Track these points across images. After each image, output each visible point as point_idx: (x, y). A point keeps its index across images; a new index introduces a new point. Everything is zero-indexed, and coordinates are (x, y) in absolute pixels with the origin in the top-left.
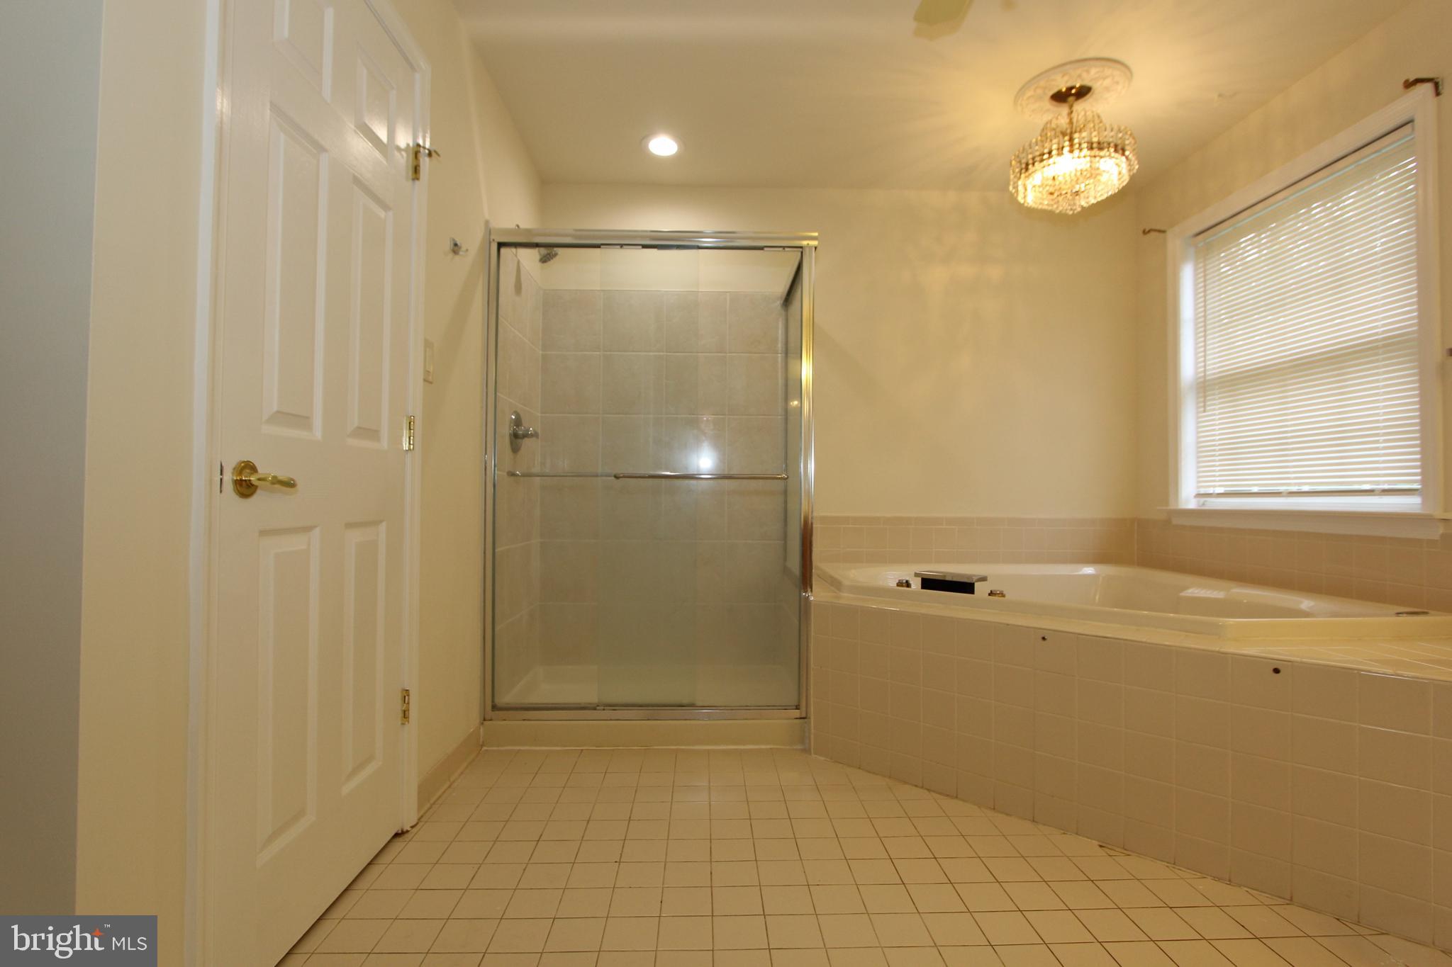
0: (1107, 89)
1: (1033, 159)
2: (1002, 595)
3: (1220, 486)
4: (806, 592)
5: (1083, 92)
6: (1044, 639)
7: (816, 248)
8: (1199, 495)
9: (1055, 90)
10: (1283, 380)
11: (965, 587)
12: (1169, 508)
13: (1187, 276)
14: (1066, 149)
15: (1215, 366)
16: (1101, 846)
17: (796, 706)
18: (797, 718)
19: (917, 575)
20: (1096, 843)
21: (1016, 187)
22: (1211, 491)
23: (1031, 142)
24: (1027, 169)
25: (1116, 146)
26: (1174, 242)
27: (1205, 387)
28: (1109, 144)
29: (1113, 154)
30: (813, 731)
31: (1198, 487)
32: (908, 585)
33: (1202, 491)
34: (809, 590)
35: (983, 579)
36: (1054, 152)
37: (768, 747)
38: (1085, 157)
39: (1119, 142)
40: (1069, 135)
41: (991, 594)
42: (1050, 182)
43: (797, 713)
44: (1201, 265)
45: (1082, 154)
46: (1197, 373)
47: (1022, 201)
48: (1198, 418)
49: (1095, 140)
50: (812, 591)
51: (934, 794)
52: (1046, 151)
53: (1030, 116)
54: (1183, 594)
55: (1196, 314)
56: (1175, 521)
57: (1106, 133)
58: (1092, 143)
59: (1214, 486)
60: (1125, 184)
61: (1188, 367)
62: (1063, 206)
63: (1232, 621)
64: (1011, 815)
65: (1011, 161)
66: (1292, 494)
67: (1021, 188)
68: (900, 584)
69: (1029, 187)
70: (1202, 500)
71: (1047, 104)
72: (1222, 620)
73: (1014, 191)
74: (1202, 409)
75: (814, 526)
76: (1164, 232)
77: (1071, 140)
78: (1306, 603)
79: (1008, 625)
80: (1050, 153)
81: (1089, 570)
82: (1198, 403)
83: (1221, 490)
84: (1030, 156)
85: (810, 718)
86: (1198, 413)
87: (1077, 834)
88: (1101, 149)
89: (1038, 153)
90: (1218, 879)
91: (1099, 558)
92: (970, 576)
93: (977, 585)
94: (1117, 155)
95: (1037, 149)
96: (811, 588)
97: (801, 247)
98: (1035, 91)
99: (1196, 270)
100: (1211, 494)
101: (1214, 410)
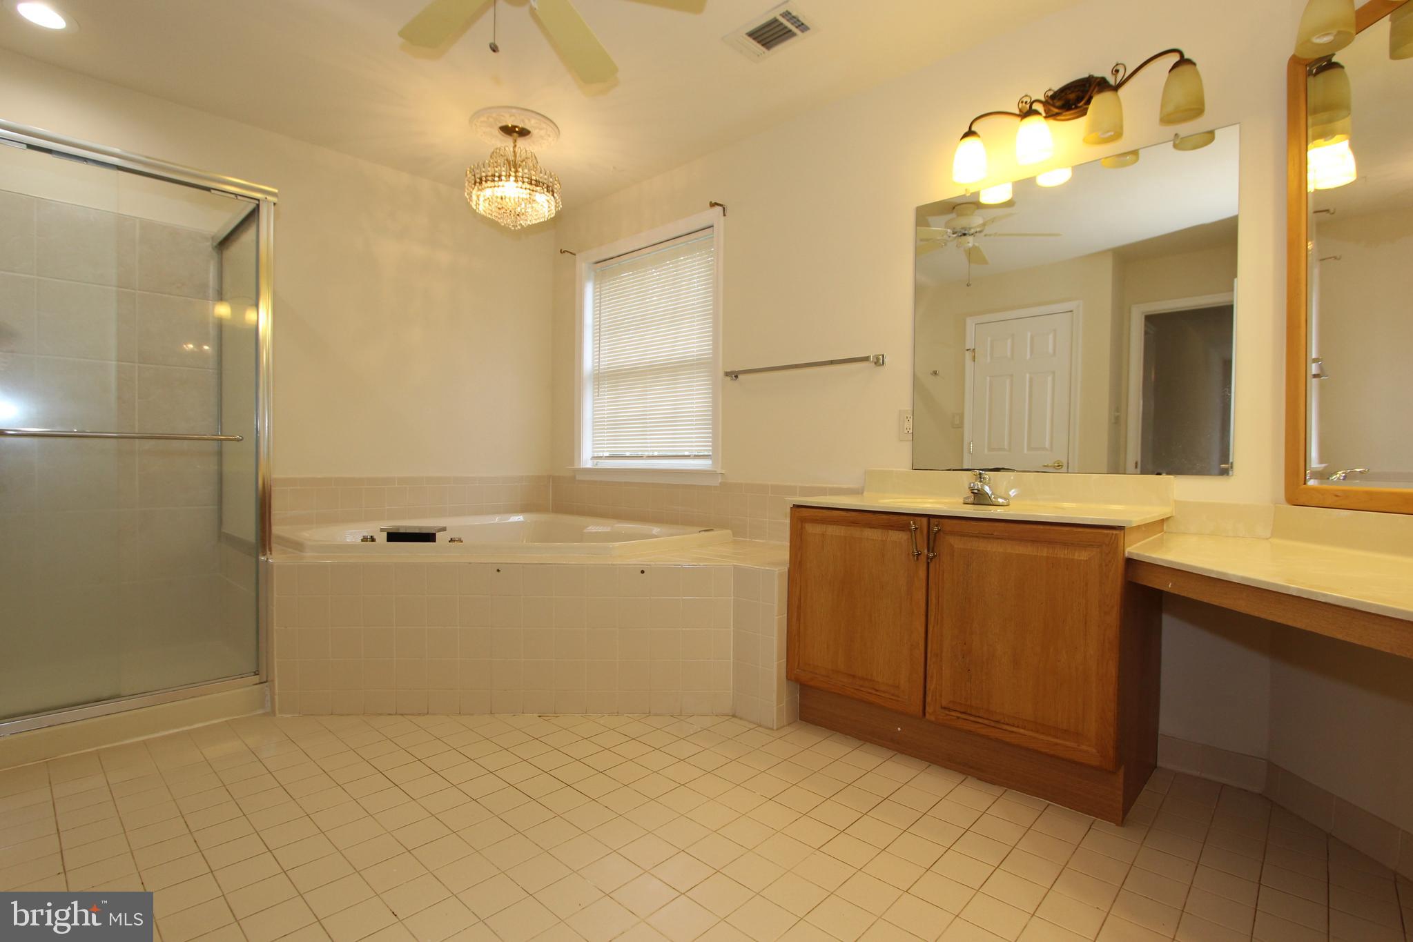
0: (542, 137)
1: (486, 176)
2: (460, 541)
3: (607, 451)
4: (264, 555)
5: (524, 133)
6: (498, 571)
7: (275, 204)
8: (594, 458)
9: (504, 124)
10: (645, 379)
11: (428, 537)
12: (575, 467)
13: (589, 291)
14: (512, 179)
15: (605, 364)
16: (540, 716)
17: (255, 672)
18: (257, 684)
19: (382, 530)
20: (536, 715)
21: (470, 194)
22: (601, 454)
23: (485, 162)
24: (481, 183)
25: (548, 187)
26: (582, 265)
27: (600, 377)
28: (543, 184)
29: (546, 193)
30: (277, 691)
31: (593, 452)
32: (373, 539)
33: (596, 455)
34: (268, 552)
35: (444, 529)
36: (503, 178)
37: (224, 719)
38: (526, 189)
39: (551, 184)
40: (514, 165)
41: (452, 540)
42: (499, 200)
43: (256, 679)
44: (598, 286)
45: (524, 186)
46: (594, 367)
47: (475, 208)
48: (594, 400)
49: (534, 178)
50: (271, 554)
51: (410, 717)
52: (497, 174)
53: (482, 136)
54: (585, 531)
55: (594, 322)
56: (579, 477)
57: (541, 175)
58: (531, 180)
59: (604, 451)
60: (552, 216)
61: (588, 362)
62: (506, 221)
63: (617, 544)
64: (472, 715)
65: (466, 172)
66: (649, 457)
67: (474, 198)
68: (365, 539)
69: (482, 199)
70: (596, 461)
71: (497, 132)
72: (611, 545)
73: (467, 197)
74: (597, 394)
75: (273, 488)
76: (574, 254)
77: (516, 171)
78: (656, 530)
79: (470, 563)
80: (499, 177)
81: (519, 518)
82: (594, 389)
83: (607, 454)
84: (484, 174)
85: (273, 681)
86: (594, 396)
87: (523, 713)
88: (537, 186)
89: (490, 174)
90: (610, 714)
91: (524, 509)
92: (431, 528)
93: (438, 535)
94: (548, 194)
95: (490, 171)
96: (270, 550)
97: (259, 200)
98: (488, 119)
99: (595, 288)
100: (601, 457)
101: (604, 395)
